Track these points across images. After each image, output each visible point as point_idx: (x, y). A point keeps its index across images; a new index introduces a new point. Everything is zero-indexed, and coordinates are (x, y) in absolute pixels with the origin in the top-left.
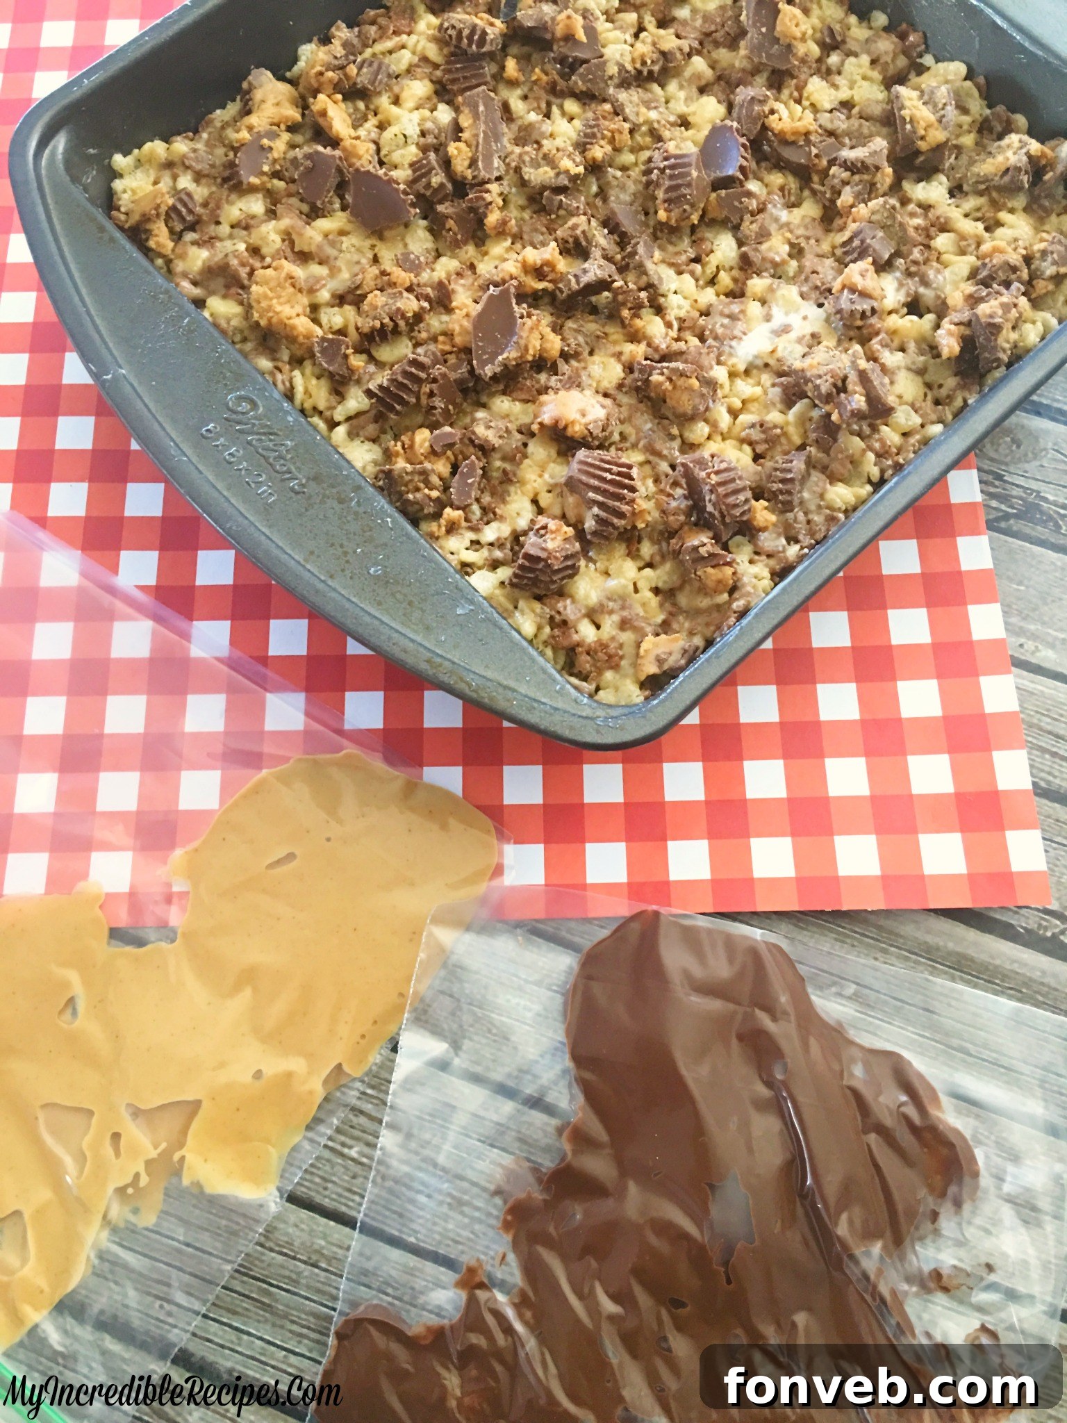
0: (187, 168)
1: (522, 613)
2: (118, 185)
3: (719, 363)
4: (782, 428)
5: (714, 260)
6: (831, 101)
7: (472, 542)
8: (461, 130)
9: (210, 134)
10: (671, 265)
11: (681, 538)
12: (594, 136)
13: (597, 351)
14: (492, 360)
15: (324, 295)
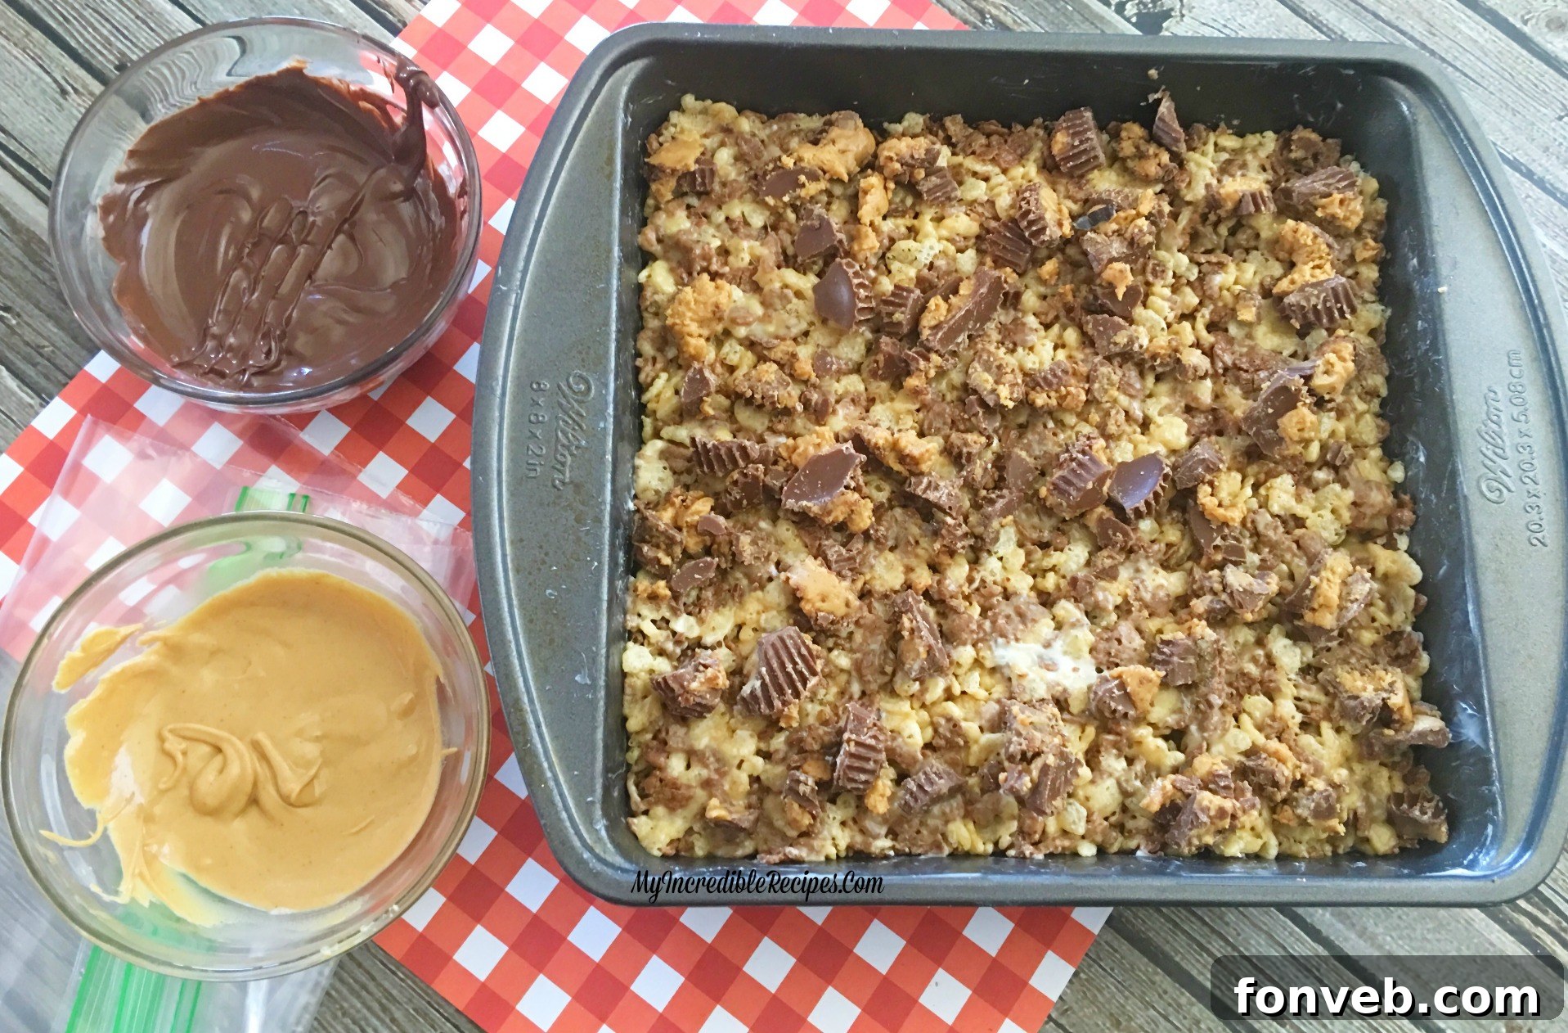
0: (737, 144)
1: (642, 709)
2: (675, 117)
3: (974, 645)
4: (966, 742)
5: (1056, 558)
6: (1283, 507)
7: (663, 618)
8: (955, 292)
9: (780, 128)
10: (1020, 532)
11: (805, 760)
12: (1050, 384)
13: (897, 551)
14: (798, 498)
15: (742, 332)
